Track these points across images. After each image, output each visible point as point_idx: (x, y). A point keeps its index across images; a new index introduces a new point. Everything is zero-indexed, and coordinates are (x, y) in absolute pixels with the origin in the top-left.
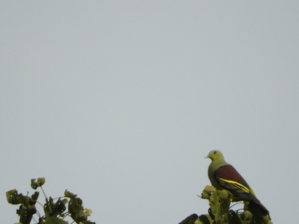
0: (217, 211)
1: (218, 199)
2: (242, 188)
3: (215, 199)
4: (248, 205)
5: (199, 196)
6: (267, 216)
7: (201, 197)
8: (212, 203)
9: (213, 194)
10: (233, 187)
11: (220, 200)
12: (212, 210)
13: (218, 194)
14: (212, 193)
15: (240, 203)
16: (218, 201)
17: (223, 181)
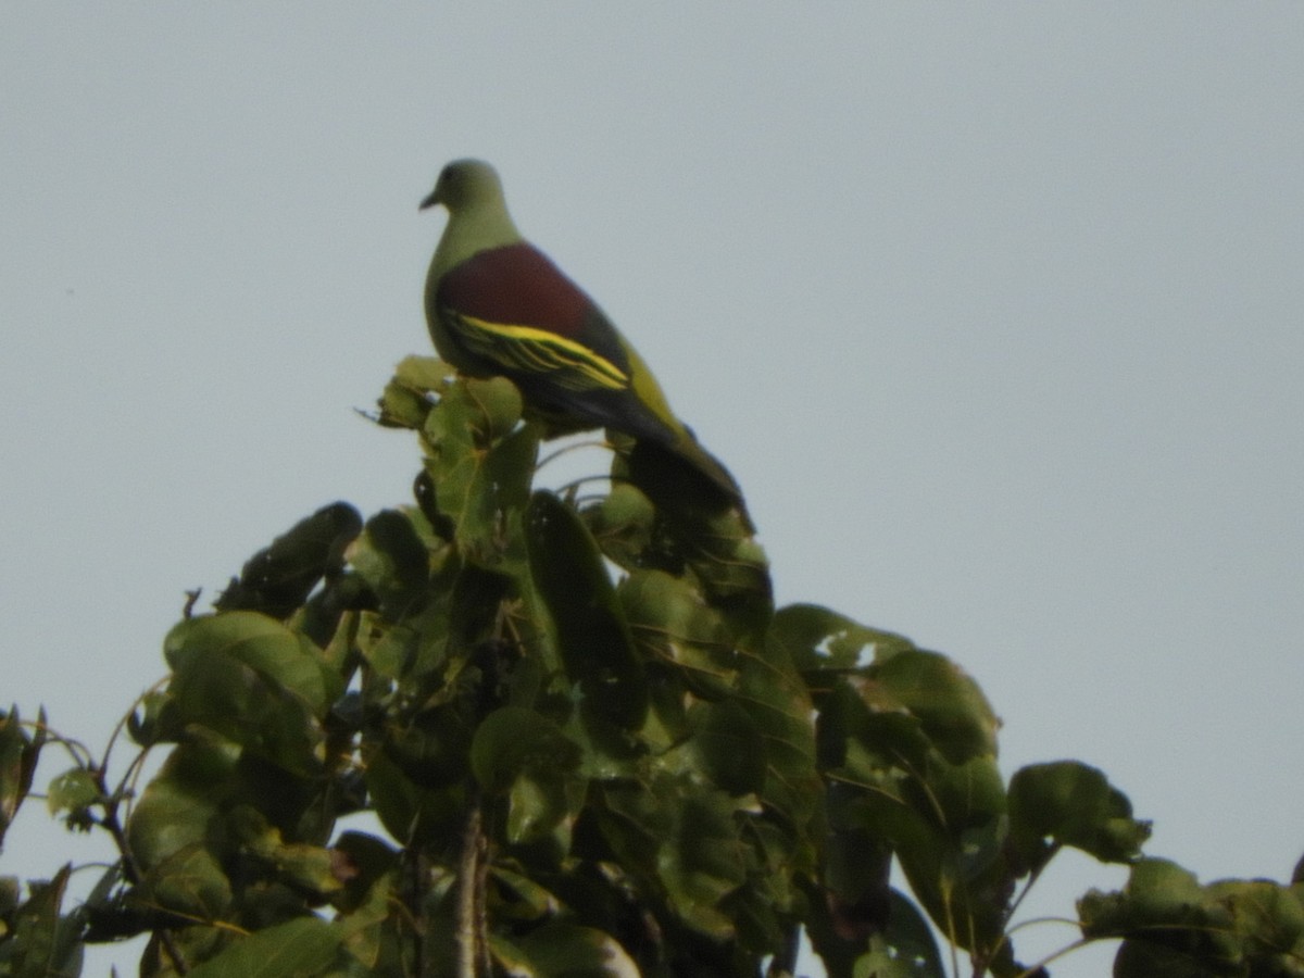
0: (467, 497)
1: (468, 427)
2: (584, 366)
3: (453, 427)
4: (628, 453)
5: (364, 414)
6: (734, 514)
7: (378, 417)
8: (439, 453)
9: (441, 401)
10: (533, 362)
11: (481, 432)
12: (440, 493)
13: (469, 401)
14: (435, 396)
15: (586, 444)
16: (470, 438)
17: (481, 330)
